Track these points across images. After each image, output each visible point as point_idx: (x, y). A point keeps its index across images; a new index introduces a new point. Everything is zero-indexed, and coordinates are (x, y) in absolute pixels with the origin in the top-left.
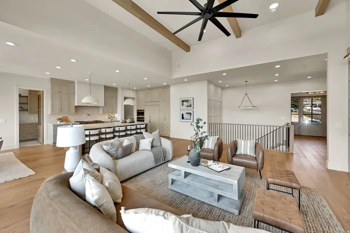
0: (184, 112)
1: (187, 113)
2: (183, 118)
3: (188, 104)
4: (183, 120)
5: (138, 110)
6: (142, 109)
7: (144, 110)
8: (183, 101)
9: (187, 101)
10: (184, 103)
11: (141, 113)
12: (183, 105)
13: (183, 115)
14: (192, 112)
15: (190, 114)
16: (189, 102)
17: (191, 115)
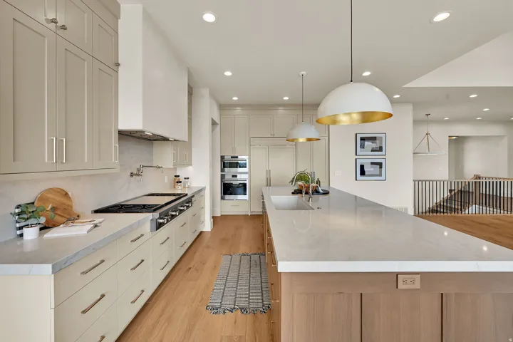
0: (366, 161)
1: (372, 163)
2: (363, 173)
3: (374, 145)
4: (363, 178)
8: (363, 139)
9: (373, 139)
10: (367, 143)
12: (362, 146)
13: (362, 167)
14: (383, 161)
15: (380, 164)
16: (378, 141)
17: (381, 167)
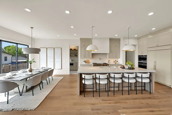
5: (139, 56)
6: (143, 55)
7: (146, 56)
11: (142, 58)
